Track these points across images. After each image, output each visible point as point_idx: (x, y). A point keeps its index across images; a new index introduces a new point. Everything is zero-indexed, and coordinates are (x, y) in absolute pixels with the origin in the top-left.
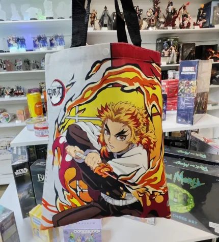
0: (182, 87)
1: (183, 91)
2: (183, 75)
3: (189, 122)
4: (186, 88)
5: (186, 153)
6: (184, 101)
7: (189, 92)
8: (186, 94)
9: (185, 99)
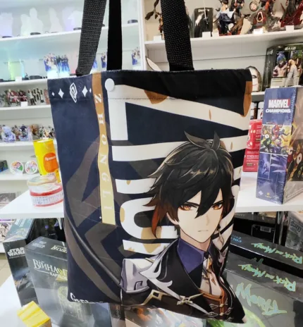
0: (267, 136)
1: (268, 143)
2: (269, 113)
3: (277, 197)
4: (273, 137)
5: (268, 250)
6: (268, 160)
7: (278, 145)
8: (273, 148)
9: (271, 158)
